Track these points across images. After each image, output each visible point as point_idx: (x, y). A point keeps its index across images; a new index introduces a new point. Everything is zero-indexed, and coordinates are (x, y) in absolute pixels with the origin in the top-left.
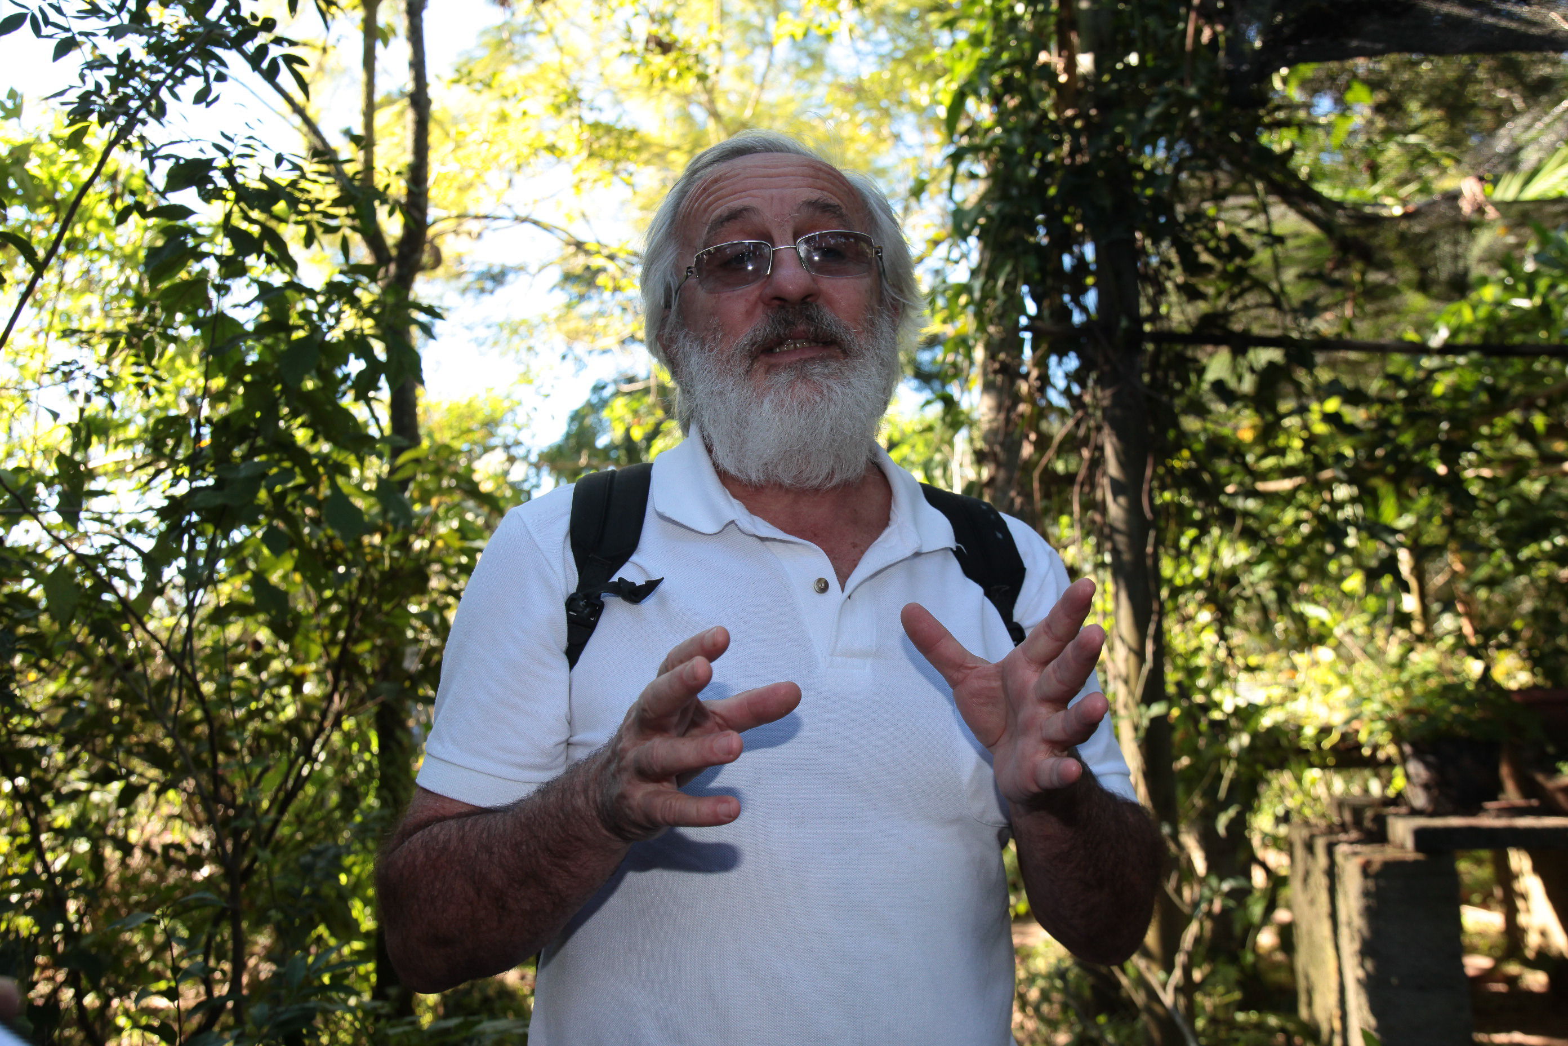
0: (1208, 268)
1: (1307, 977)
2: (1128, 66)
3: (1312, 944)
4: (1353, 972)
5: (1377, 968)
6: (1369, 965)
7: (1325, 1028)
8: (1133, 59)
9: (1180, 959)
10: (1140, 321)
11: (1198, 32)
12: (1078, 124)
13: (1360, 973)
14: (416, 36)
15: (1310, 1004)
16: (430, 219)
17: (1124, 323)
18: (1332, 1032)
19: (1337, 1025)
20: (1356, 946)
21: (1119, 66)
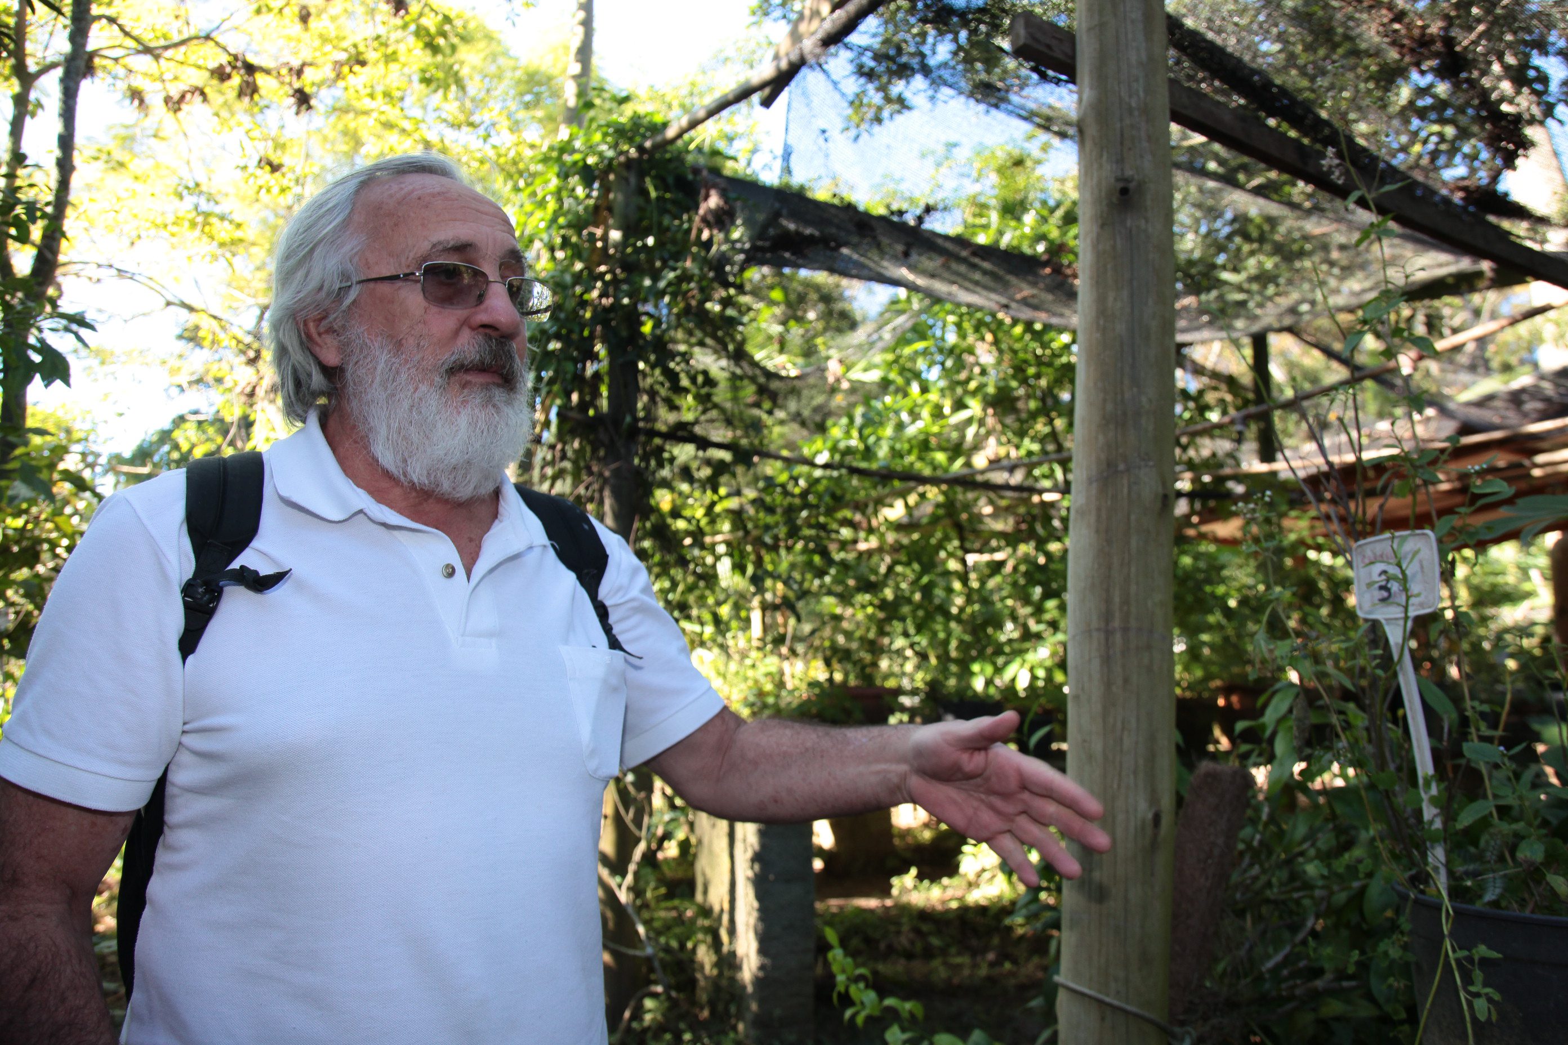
0: (686, 391)
1: (704, 874)
2: (645, 246)
3: (711, 852)
4: (744, 871)
5: (762, 869)
6: (757, 867)
7: (717, 908)
8: (650, 241)
9: (632, 867)
10: (636, 420)
11: (700, 231)
12: (608, 277)
13: (750, 874)
14: (68, 114)
15: (705, 892)
16: (62, 258)
17: (628, 419)
18: (722, 911)
19: (726, 906)
20: (749, 854)
21: (639, 244)
